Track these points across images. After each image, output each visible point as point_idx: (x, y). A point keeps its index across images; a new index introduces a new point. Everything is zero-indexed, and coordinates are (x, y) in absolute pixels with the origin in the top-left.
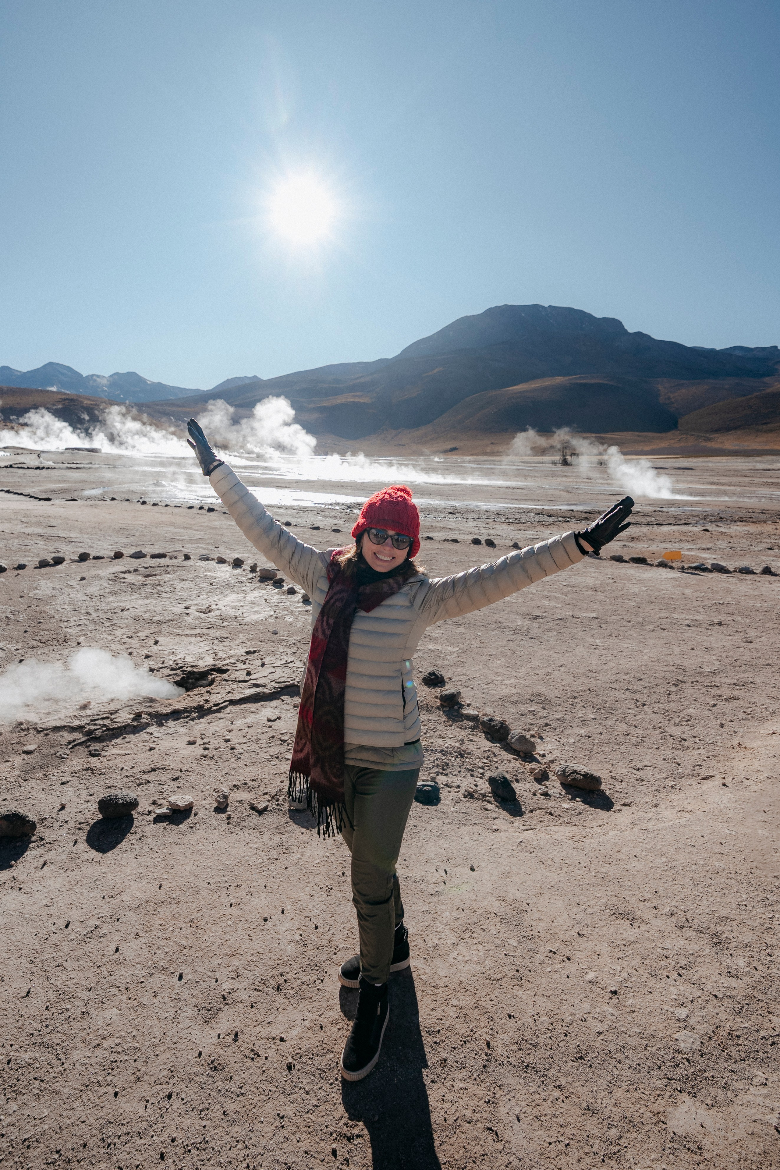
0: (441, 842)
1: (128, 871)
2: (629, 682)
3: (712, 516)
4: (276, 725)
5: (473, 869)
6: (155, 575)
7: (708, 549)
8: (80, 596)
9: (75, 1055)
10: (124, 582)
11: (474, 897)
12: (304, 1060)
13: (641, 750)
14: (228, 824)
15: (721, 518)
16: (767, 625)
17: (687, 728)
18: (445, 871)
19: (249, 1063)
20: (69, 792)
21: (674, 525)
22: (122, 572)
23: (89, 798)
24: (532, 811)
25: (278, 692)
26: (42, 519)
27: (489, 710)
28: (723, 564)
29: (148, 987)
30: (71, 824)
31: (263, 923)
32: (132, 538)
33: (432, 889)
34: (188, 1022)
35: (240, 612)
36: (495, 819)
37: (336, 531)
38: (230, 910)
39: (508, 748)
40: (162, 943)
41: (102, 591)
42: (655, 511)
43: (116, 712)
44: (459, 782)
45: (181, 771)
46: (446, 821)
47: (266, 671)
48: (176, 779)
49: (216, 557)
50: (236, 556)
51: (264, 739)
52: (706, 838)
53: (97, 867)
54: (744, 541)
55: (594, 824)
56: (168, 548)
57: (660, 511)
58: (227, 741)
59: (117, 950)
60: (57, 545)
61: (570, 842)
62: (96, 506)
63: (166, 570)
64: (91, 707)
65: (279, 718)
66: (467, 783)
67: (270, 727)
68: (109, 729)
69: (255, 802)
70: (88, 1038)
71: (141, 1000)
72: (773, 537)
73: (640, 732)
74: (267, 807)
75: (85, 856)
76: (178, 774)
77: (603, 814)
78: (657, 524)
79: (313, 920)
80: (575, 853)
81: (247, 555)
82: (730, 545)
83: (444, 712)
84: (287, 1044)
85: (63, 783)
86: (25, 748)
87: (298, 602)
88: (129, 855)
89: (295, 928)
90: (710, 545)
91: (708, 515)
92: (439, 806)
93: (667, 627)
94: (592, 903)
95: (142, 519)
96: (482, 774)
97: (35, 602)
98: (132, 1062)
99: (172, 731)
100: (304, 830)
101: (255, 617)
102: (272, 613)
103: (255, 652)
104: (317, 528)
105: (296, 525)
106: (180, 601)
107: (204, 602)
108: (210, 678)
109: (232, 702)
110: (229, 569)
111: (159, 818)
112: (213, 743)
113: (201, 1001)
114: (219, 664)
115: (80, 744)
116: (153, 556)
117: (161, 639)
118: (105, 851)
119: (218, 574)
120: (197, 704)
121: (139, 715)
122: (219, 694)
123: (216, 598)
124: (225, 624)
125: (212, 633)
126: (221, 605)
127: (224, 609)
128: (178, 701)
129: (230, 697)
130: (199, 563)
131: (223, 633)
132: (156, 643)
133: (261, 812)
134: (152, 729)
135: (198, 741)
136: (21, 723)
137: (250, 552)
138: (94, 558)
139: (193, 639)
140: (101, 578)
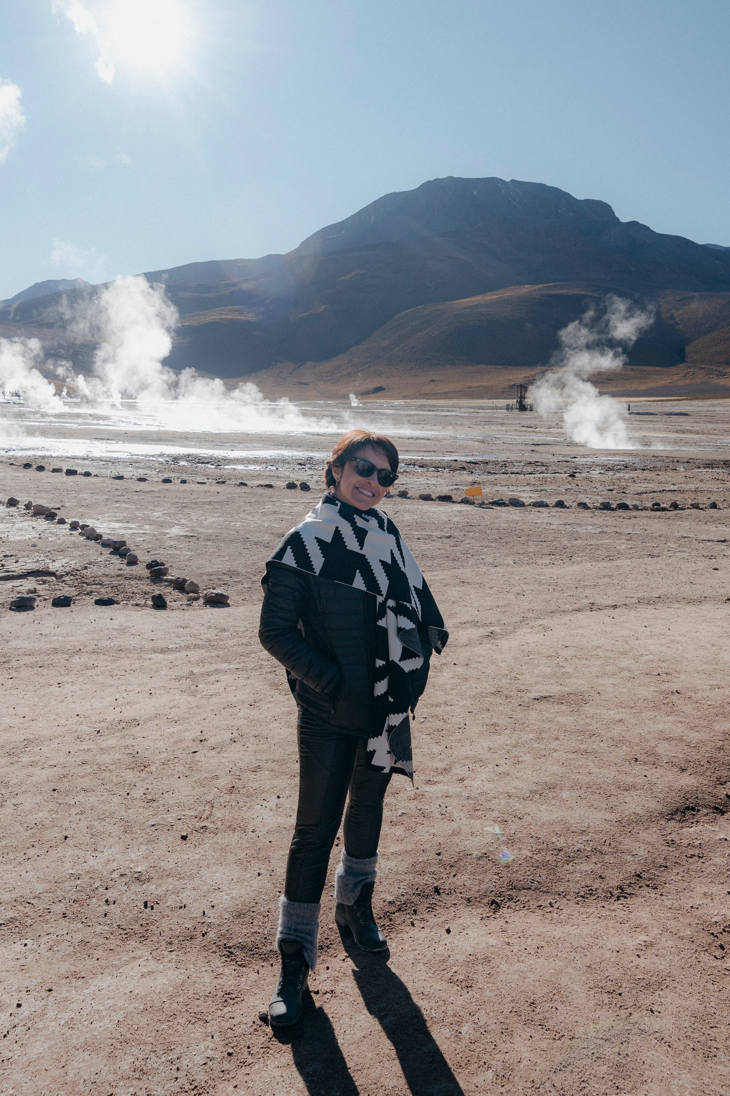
24: (172, 609)
25: (24, 575)
36: (146, 611)
37: (143, 480)
39: (183, 591)
47: (19, 565)
50: (10, 498)
65: (21, 585)
83: (149, 579)
87: (66, 529)
100: (16, 612)
101: (18, 538)
102: (37, 535)
103: (12, 556)
104: (120, 478)
105: (96, 476)
110: (3, 508)
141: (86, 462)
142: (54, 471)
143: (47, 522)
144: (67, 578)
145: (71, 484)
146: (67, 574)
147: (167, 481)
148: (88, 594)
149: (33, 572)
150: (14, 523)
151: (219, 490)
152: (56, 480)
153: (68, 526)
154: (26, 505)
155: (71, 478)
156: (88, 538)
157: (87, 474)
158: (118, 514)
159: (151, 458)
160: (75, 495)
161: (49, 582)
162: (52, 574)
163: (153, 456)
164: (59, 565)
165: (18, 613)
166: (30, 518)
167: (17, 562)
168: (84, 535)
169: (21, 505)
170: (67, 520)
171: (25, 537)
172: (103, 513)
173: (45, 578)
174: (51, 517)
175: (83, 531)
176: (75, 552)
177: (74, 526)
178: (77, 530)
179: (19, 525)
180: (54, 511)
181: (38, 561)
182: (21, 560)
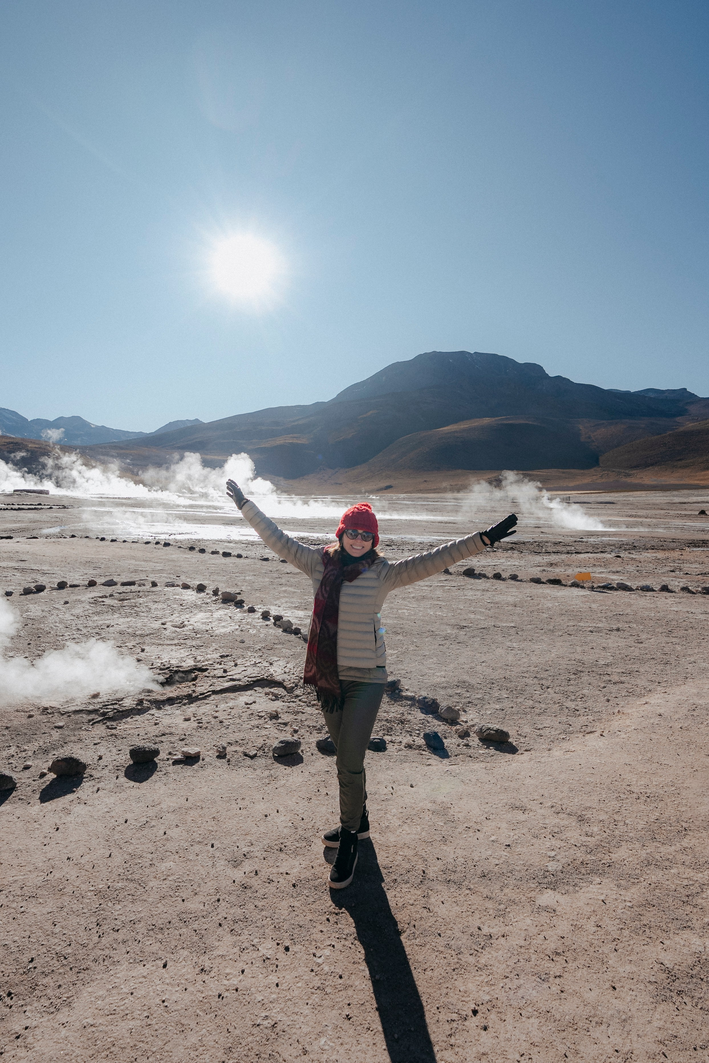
0: (389, 772)
1: (161, 792)
2: (538, 672)
3: (627, 545)
4: (252, 707)
5: (412, 786)
6: (129, 599)
7: (617, 572)
8: (68, 616)
9: (151, 884)
10: (104, 605)
11: (413, 801)
12: (303, 882)
13: (542, 717)
14: (229, 764)
15: (635, 547)
16: (657, 630)
17: (580, 703)
18: (392, 788)
19: (267, 885)
20: (102, 750)
21: (591, 553)
22: (100, 597)
23: (119, 752)
24: (456, 756)
25: (251, 685)
26: (11, 555)
27: (424, 694)
28: (629, 584)
29: (192, 851)
30: (110, 767)
31: (265, 818)
32: (99, 570)
33: (383, 797)
34: (222, 868)
35: (209, 627)
36: (428, 759)
38: (240, 811)
39: (439, 717)
40: (196, 829)
41: (86, 612)
42: (575, 542)
43: (122, 700)
44: (401, 740)
45: (185, 735)
46: (392, 760)
47: (239, 669)
48: (183, 740)
49: (180, 583)
50: (198, 583)
51: (245, 716)
52: (582, 765)
53: (139, 791)
54: (651, 565)
55: (502, 761)
56: (134, 578)
57: (580, 541)
58: (216, 717)
59: (165, 833)
60: (34, 576)
61: (484, 770)
62: (59, 543)
63: (138, 594)
64: (100, 697)
65: (255, 702)
66: (407, 739)
67: (248, 708)
68: (119, 711)
69: (247, 751)
70: (157, 876)
71: (188, 857)
72: (677, 561)
73: (543, 706)
74: (256, 754)
75: (127, 785)
76: (183, 737)
77: (509, 756)
78: (576, 553)
79: (300, 815)
80: (486, 776)
81: (207, 582)
82: (638, 568)
83: (387, 695)
84: (291, 876)
85: (95, 744)
86: (56, 725)
87: (259, 618)
88: (159, 784)
89: (288, 820)
90: (619, 569)
91: (623, 545)
92: (386, 752)
93: (574, 632)
94: (496, 802)
95: (104, 553)
96: (419, 734)
97: (29, 621)
98: (190, 886)
99: (169, 712)
100: (286, 767)
101: (223, 630)
102: (237, 627)
103: (227, 656)
104: (267, 560)
105: (247, 557)
106: (157, 618)
107: (177, 619)
108: (193, 675)
109: (214, 692)
110: (194, 593)
111: (176, 762)
112: (205, 720)
113: (229, 857)
114: (199, 665)
115: (98, 722)
116: (124, 584)
117: (147, 648)
118: (141, 782)
119: (186, 598)
120: (185, 694)
121: (141, 702)
122: (202, 687)
123: (187, 616)
124: (198, 636)
125: (189, 642)
126: (192, 621)
127: (195, 624)
128: (171, 691)
129: (212, 688)
130: (166, 589)
131: (199, 642)
132: (143, 650)
133: (252, 757)
134: (153, 711)
135: (193, 719)
136: (47, 709)
137: (209, 580)
138: (71, 586)
139: (174, 647)
140: (82, 602)
141: (232, 545)
142: (213, 553)
143: (238, 609)
144: (298, 692)
145: (231, 565)
146: (296, 685)
149: (258, 680)
150: (211, 611)
152: (217, 561)
153: (258, 615)
154: (213, 591)
155: (228, 560)
156: (285, 631)
157: (239, 556)
158: (292, 600)
160: (243, 578)
161: (282, 697)
162: (279, 684)
164: (279, 671)
165: (289, 770)
166: (222, 605)
167: (236, 665)
168: (279, 626)
169: (209, 591)
170: (256, 608)
171: (228, 630)
172: (278, 599)
173: (275, 690)
174: (239, 604)
175: (277, 623)
176: (284, 650)
177: (265, 616)
178: (269, 620)
179: (217, 615)
180: (239, 598)
181: (255, 663)
182: (239, 662)
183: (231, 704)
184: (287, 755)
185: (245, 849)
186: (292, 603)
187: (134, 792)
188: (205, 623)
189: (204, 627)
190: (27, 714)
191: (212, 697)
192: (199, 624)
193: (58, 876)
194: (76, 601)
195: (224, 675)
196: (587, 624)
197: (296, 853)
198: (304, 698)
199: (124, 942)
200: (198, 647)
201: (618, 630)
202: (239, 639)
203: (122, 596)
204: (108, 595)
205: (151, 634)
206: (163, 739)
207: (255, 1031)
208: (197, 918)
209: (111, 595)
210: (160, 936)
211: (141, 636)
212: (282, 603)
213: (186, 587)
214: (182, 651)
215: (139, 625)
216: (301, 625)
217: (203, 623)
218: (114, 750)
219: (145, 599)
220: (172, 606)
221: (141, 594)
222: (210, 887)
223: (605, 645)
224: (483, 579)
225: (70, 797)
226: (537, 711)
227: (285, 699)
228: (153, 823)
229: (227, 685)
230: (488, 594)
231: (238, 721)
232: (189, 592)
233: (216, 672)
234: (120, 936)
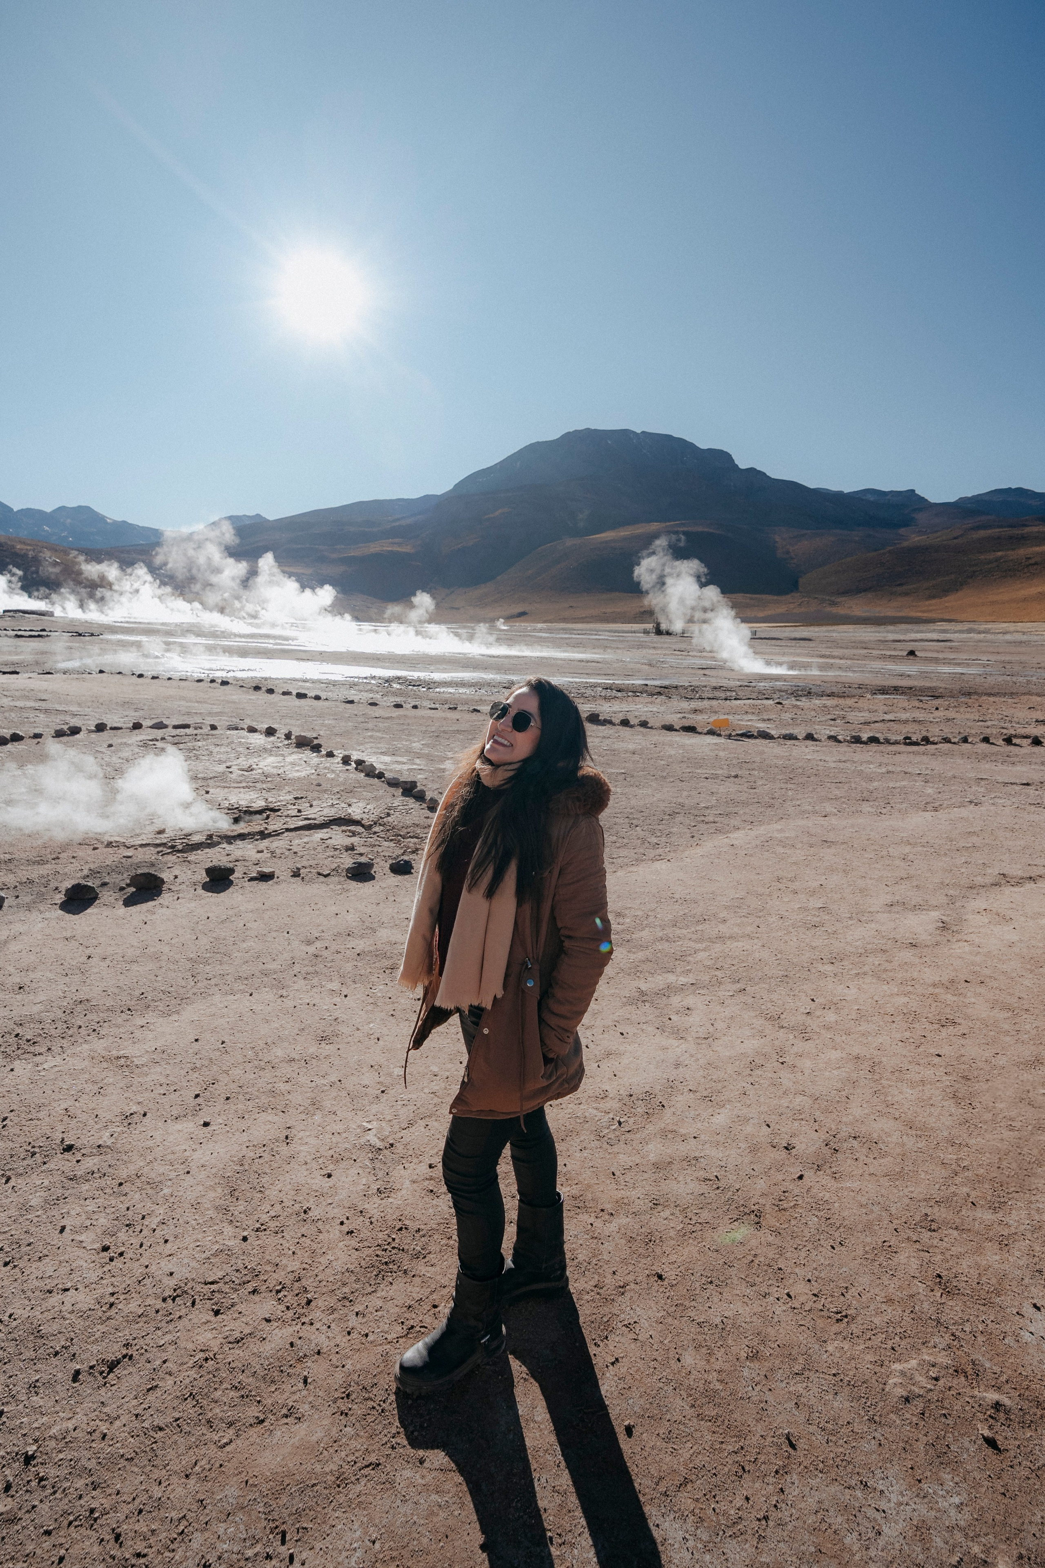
1: (239, 899)
4: (328, 841)
6: (185, 742)
9: (235, 955)
14: (303, 881)
17: (664, 838)
19: (335, 954)
21: (754, 699)
22: (149, 739)
23: (194, 873)
25: (327, 824)
26: (26, 693)
28: (771, 732)
29: (269, 936)
30: (187, 883)
31: (335, 915)
32: (142, 711)
34: (297, 945)
35: (281, 771)
37: (374, 704)
38: (312, 912)
40: (272, 923)
43: (190, 835)
45: (258, 861)
47: (315, 810)
48: (257, 864)
49: (245, 727)
50: (266, 726)
51: (319, 849)
53: (218, 899)
56: (188, 720)
58: (289, 850)
60: (62, 717)
62: (82, 680)
63: (195, 738)
64: (167, 832)
65: (330, 838)
67: (323, 842)
68: (188, 845)
69: (320, 872)
71: (266, 939)
74: (329, 873)
75: (205, 895)
79: (368, 914)
81: (277, 725)
85: (169, 868)
86: (125, 855)
87: (338, 763)
88: (237, 894)
95: (144, 692)
99: (241, 846)
100: (358, 883)
101: (297, 775)
102: (313, 771)
103: (301, 798)
104: (352, 702)
105: (327, 699)
106: (220, 762)
107: (244, 763)
108: (265, 815)
109: (288, 830)
110: (263, 737)
111: (252, 879)
112: (278, 851)
113: (302, 939)
114: (271, 806)
115: (168, 853)
116: (176, 727)
117: (211, 790)
118: (218, 893)
119: (253, 741)
120: (257, 830)
121: (210, 837)
122: (275, 824)
123: (255, 760)
124: (269, 779)
125: (259, 785)
126: (261, 765)
127: (265, 768)
128: (242, 828)
129: (286, 826)
130: (229, 732)
131: (269, 785)
132: (207, 792)
133: (326, 876)
134: (225, 845)
135: (265, 851)
136: (111, 843)
137: (280, 723)
138: (112, 729)
139: (242, 790)
140: (129, 745)
141: (308, 684)
142: (284, 693)
143: (315, 754)
144: (376, 829)
145: (307, 708)
146: (375, 823)
147: (398, 706)
148: (413, 852)
149: (335, 820)
150: (283, 755)
151: (458, 717)
152: (289, 703)
153: (337, 759)
154: (286, 735)
155: (302, 702)
156: (367, 775)
157: (317, 698)
158: (379, 745)
159: (365, 681)
160: (322, 722)
161: (359, 834)
162: (358, 823)
163: (366, 678)
164: (359, 811)
165: (360, 885)
166: (296, 750)
167: (311, 806)
168: (362, 771)
169: (281, 734)
170: (335, 753)
171: (303, 774)
172: (362, 744)
173: (352, 828)
174: (316, 748)
175: (359, 767)
176: (364, 793)
177: (346, 760)
178: (350, 764)
179: (290, 759)
180: (316, 742)
181: (333, 805)
182: (314, 803)
183: (305, 840)
184: (360, 874)
185: (317, 935)
186: (378, 748)
187: (212, 900)
188: (276, 767)
189: (275, 771)
190: (92, 847)
191: (286, 834)
192: (269, 768)
193: (152, 950)
194: (121, 744)
195: (299, 814)
196: (704, 771)
197: (362, 937)
198: (382, 835)
199: (216, 985)
200: (269, 790)
201: (736, 776)
202: (315, 783)
203: (176, 740)
204: (159, 738)
205: (215, 777)
206: (237, 863)
207: (322, 1021)
208: (275, 973)
209: (163, 739)
210: (246, 982)
211: (204, 779)
212: (366, 749)
213: (252, 730)
214: (251, 793)
215: (200, 768)
216: (386, 770)
217: (274, 767)
218: (189, 872)
219: (204, 743)
220: (238, 749)
221: (198, 737)
222: (286, 956)
223: (714, 790)
224: (608, 725)
225: (151, 904)
226: (618, 845)
227: (363, 835)
228: (233, 919)
229: (301, 823)
230: (607, 741)
231: (312, 852)
232: (256, 735)
233: (289, 812)
234: (213, 982)
